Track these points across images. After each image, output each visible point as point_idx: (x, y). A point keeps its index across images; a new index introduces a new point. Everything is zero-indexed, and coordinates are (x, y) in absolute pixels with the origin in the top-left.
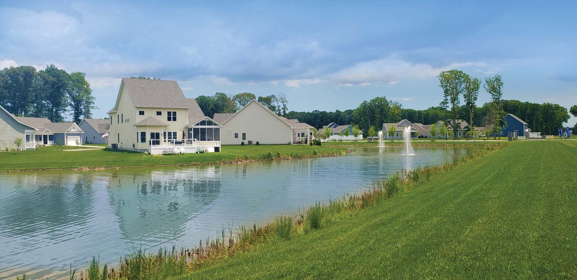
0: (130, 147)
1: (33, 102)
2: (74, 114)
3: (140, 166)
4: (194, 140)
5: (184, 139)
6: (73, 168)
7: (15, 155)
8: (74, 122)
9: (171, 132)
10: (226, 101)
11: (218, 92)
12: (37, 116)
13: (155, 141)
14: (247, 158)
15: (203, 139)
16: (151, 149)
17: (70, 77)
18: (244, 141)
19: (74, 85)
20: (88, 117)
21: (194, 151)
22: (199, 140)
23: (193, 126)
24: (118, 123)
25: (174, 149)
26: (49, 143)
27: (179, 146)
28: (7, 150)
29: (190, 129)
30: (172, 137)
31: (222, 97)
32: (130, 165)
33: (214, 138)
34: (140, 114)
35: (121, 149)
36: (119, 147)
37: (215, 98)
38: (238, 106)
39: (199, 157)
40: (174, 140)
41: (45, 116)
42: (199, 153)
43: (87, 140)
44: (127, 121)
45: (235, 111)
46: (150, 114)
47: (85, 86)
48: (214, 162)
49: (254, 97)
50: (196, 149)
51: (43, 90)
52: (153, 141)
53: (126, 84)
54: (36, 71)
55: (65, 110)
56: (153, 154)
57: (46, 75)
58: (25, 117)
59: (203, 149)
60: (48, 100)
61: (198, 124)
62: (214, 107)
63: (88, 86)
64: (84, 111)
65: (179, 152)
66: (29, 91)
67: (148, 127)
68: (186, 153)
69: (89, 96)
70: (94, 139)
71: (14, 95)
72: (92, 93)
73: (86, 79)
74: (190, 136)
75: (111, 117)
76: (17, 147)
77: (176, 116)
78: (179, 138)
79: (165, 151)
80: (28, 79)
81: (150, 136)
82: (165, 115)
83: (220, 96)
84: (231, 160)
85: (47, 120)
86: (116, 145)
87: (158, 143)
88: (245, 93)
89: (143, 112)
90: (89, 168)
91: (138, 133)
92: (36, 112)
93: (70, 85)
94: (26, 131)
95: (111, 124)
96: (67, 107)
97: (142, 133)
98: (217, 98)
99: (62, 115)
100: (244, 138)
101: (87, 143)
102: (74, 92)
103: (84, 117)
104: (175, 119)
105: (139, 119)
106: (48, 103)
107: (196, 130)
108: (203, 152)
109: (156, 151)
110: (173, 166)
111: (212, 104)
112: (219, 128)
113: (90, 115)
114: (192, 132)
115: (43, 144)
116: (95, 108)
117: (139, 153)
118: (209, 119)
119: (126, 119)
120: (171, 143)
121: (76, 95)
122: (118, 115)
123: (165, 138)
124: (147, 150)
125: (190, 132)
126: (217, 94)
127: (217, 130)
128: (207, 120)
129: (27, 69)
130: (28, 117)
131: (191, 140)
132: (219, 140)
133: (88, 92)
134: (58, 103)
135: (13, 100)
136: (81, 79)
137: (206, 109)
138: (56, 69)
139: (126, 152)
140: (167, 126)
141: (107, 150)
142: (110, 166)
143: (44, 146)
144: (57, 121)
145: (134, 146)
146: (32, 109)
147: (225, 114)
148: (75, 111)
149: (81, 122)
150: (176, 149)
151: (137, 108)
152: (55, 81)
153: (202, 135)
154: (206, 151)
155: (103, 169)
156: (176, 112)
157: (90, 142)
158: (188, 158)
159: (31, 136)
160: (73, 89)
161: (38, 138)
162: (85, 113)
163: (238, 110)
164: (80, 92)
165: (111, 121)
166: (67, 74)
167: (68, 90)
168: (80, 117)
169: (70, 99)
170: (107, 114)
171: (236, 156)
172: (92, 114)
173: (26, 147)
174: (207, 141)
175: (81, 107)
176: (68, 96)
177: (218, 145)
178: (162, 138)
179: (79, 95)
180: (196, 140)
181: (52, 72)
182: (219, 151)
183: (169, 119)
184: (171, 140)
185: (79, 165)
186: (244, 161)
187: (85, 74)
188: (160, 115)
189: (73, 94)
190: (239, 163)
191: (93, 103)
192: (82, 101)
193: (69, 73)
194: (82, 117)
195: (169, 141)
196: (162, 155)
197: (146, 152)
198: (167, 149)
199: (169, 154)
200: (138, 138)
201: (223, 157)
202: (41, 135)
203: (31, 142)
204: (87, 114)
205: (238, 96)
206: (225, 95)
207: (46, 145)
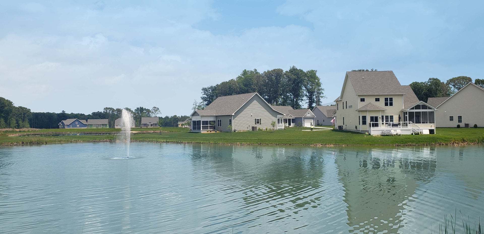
0: (353, 129)
1: (281, 95)
2: (308, 103)
3: (362, 145)
4: (410, 123)
5: (400, 122)
6: (310, 144)
7: (271, 133)
8: (309, 108)
9: (388, 116)
10: (439, 86)
11: (431, 78)
12: (284, 105)
13: (374, 123)
14: (464, 141)
15: (418, 122)
16: (370, 130)
17: (305, 75)
18: (460, 124)
19: (308, 80)
20: (319, 105)
21: (409, 133)
22: (414, 123)
23: (408, 110)
24: (343, 109)
25: (391, 131)
26: (292, 125)
27: (395, 128)
28: (267, 130)
29: (405, 113)
30: (389, 120)
31: (436, 83)
32: (354, 143)
33: (429, 121)
34: (361, 101)
35: (345, 130)
36: (344, 128)
37: (428, 84)
38: (452, 89)
39: (415, 138)
40: (391, 122)
41: (289, 104)
42: (414, 134)
43: (318, 123)
44: (351, 107)
45: (449, 95)
46: (370, 101)
47: (317, 80)
48: (429, 143)
49: (470, 80)
50: (411, 130)
51: (287, 85)
52: (372, 123)
53: (350, 77)
54: (283, 72)
55: (302, 100)
56: (372, 134)
57: (290, 74)
58: (276, 106)
59: (418, 131)
60: (291, 92)
61: (413, 109)
62: (427, 92)
63: (318, 80)
64: (315, 100)
65: (395, 133)
66: (279, 87)
67: (368, 112)
68: (402, 134)
69: (319, 88)
70: (324, 121)
71: (270, 90)
72: (321, 86)
73: (317, 75)
74: (405, 119)
75: (338, 104)
76: (273, 127)
77: (392, 101)
78: (396, 121)
79: (383, 132)
80: (278, 78)
81: (370, 120)
82: (382, 101)
83: (433, 81)
84: (446, 142)
85: (290, 108)
86: (342, 127)
87: (377, 125)
88: (460, 77)
89: (379, 99)
90: (322, 145)
91: (359, 116)
92: (283, 102)
93: (306, 80)
94: (278, 116)
95: (338, 110)
96: (304, 97)
97: (363, 117)
98: (430, 83)
99: (300, 103)
100: (460, 121)
101: (318, 125)
102: (308, 86)
103: (316, 104)
104: (391, 104)
105: (361, 105)
106: (291, 95)
107: (411, 114)
108: (418, 134)
109: (375, 132)
110: (391, 145)
111: (425, 89)
112: (434, 112)
113: (320, 103)
114: (408, 116)
115: (288, 125)
116: (324, 97)
117: (361, 133)
118: (424, 103)
119: (350, 105)
120: (388, 125)
121: (310, 88)
122: (343, 102)
123: (383, 121)
124: (368, 131)
125: (406, 115)
126: (430, 79)
127: (432, 113)
128: (421, 104)
129: (278, 71)
130: (278, 105)
131: (407, 123)
132: (434, 123)
133: (319, 85)
134: (297, 95)
135: (269, 94)
136: (313, 75)
137: (419, 94)
138: (297, 69)
139: (350, 133)
140: (385, 111)
141: (334, 130)
142: (338, 144)
143: (289, 127)
144: (297, 108)
145: (356, 127)
146: (280, 100)
147: (439, 98)
148: (309, 100)
149: (314, 109)
150: (393, 130)
151: (359, 96)
152: (295, 78)
153: (416, 118)
154: (421, 133)
155: (332, 146)
156: (392, 98)
157: (320, 124)
158: (404, 139)
159: (280, 120)
160: (308, 84)
161: (285, 121)
162: (316, 102)
163: (452, 93)
164: (313, 86)
165: (337, 108)
166: (304, 72)
167: (304, 84)
168: (313, 105)
169: (306, 91)
170: (334, 101)
171: (451, 138)
172: (321, 102)
173: (278, 128)
174: (421, 124)
175: (313, 97)
176: (304, 88)
177: (433, 128)
178: (380, 121)
179: (312, 88)
180: (411, 123)
181: (294, 71)
182: (434, 133)
183: (386, 104)
184: (388, 122)
185: (315, 142)
186: (461, 143)
187: (316, 71)
188: (378, 101)
189: (308, 87)
190: (455, 145)
191: (323, 93)
192: (315, 92)
193: (305, 72)
194: (314, 105)
195: (386, 124)
196: (380, 136)
197: (367, 133)
198: (385, 131)
199: (387, 135)
200: (359, 121)
201: (439, 139)
202: (287, 119)
203: (280, 124)
204: (318, 102)
205: (452, 81)
206: (438, 80)
207: (290, 126)
